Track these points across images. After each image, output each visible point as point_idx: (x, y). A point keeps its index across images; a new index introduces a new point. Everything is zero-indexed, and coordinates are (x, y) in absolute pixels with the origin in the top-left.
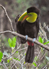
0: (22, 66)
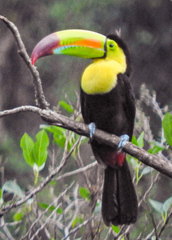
0: (67, 233)
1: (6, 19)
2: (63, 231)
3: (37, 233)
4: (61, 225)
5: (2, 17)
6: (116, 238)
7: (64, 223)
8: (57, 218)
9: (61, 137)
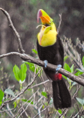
1: (3, 9)
2: (37, 110)
3: (21, 114)
4: (36, 107)
5: (1, 8)
6: (60, 117)
7: (38, 106)
8: (35, 104)
9: (33, 67)
